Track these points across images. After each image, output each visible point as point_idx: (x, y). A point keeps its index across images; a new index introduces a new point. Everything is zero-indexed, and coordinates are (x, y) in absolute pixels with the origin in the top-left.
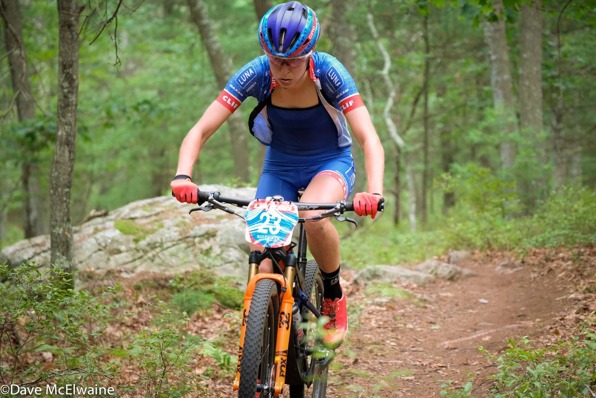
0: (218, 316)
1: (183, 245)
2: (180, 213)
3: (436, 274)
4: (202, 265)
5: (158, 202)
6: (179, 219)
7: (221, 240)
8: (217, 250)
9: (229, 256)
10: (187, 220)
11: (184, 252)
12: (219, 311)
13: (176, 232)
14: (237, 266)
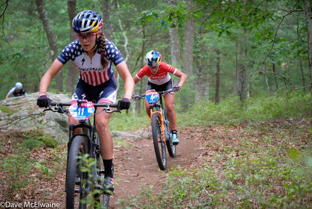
0: (44, 151)
1: (30, 118)
2: (29, 104)
3: (142, 136)
4: (38, 128)
5: (19, 98)
6: (29, 106)
7: (47, 116)
8: (45, 121)
9: (51, 124)
10: (32, 107)
11: (30, 121)
12: (45, 149)
13: (27, 112)
14: (54, 129)
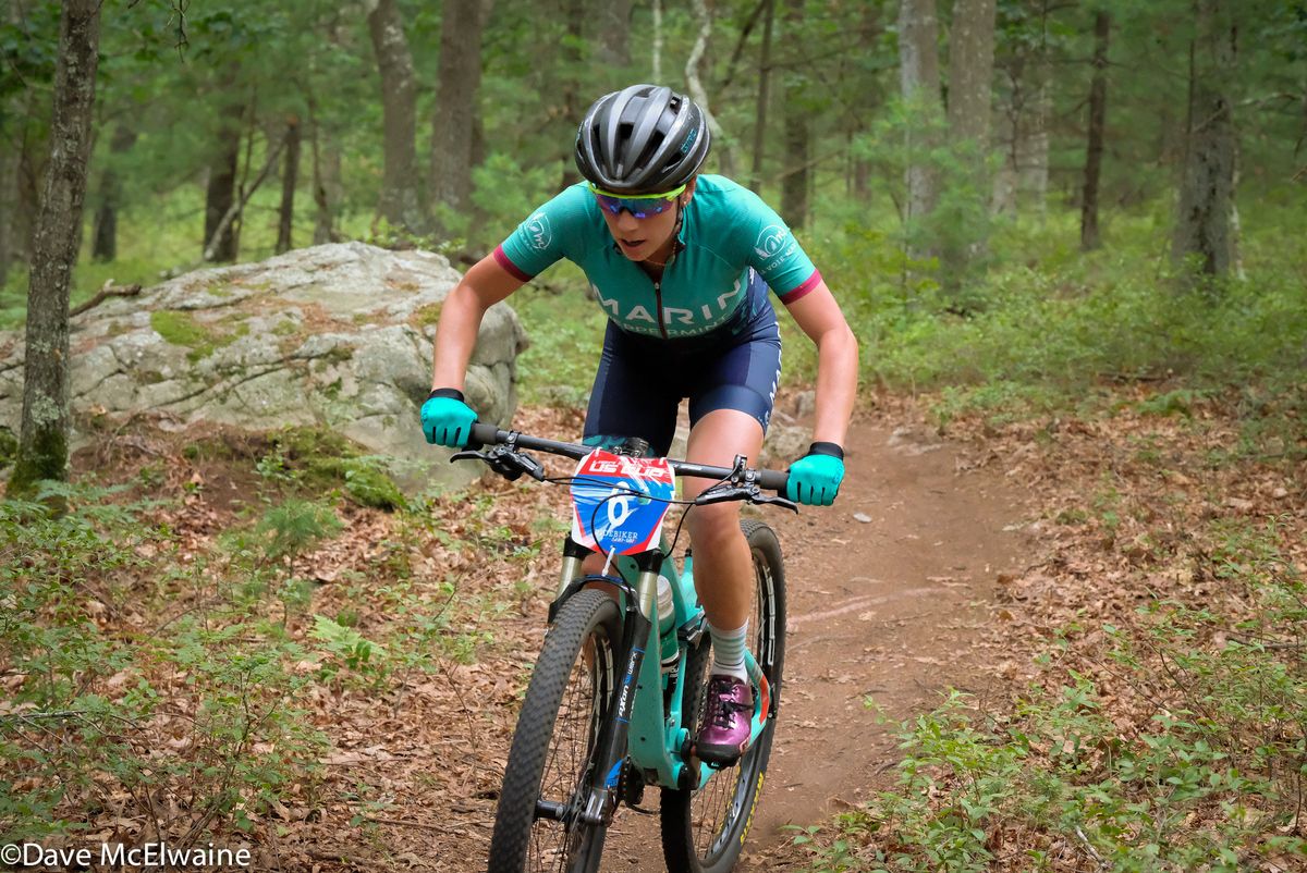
0: (347, 523)
1: (285, 373)
2: (283, 303)
3: (774, 449)
4: (320, 416)
5: (239, 275)
6: (280, 317)
7: (361, 366)
8: (350, 388)
9: (375, 401)
10: (296, 321)
11: (285, 388)
12: (348, 512)
13: (272, 344)
14: (389, 422)
